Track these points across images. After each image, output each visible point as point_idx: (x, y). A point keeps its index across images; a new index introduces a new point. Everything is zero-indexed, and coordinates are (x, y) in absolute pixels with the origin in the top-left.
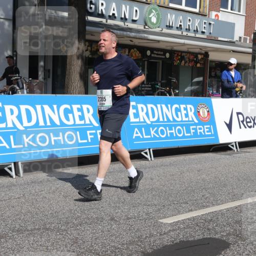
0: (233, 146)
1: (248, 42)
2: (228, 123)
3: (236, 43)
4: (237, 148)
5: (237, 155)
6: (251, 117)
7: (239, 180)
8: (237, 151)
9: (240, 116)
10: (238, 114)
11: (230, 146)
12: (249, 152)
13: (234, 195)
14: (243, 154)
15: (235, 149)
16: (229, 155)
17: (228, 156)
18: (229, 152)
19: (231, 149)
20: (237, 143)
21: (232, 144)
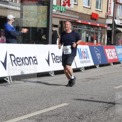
0: (7, 79)
1: (18, 2)
2: (3, 62)
3: (9, 2)
4: (10, 81)
5: (10, 86)
6: (20, 58)
7: (11, 104)
8: (11, 83)
9: (12, 57)
10: (11, 55)
11: (5, 79)
12: (19, 83)
13: (7, 116)
14: (15, 85)
15: (9, 81)
16: (5, 86)
17: (3, 87)
18: (4, 84)
19: (6, 82)
20: (10, 77)
21: (7, 78)
